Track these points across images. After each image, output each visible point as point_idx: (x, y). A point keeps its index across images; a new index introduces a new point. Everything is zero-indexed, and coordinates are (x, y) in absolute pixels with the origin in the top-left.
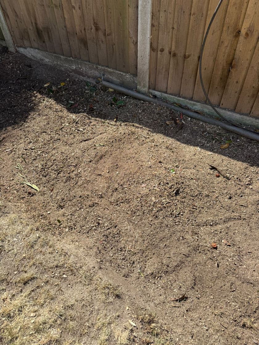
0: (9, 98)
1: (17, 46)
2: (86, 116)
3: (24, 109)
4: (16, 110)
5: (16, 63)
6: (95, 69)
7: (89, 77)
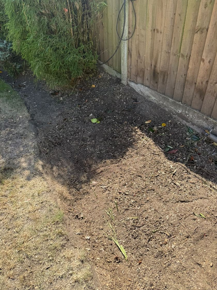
0: (112, 127)
1: (129, 80)
2: (185, 168)
3: (124, 142)
4: (116, 142)
5: (125, 94)
6: (204, 120)
7: (193, 124)
